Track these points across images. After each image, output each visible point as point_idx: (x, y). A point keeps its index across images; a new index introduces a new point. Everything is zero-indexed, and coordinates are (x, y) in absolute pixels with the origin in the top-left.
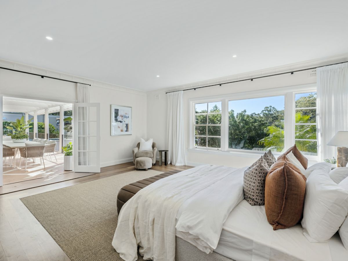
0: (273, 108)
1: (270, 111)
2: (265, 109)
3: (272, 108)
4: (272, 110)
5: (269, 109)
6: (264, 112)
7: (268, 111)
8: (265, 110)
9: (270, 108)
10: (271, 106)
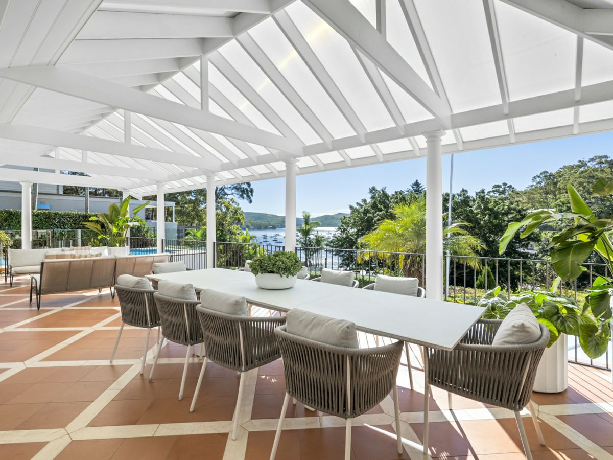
0: (510, 187)
1: (503, 192)
2: (494, 189)
3: (508, 187)
4: (507, 190)
5: (501, 189)
6: (492, 194)
7: (498, 191)
8: (494, 191)
9: (503, 187)
10: (505, 184)
